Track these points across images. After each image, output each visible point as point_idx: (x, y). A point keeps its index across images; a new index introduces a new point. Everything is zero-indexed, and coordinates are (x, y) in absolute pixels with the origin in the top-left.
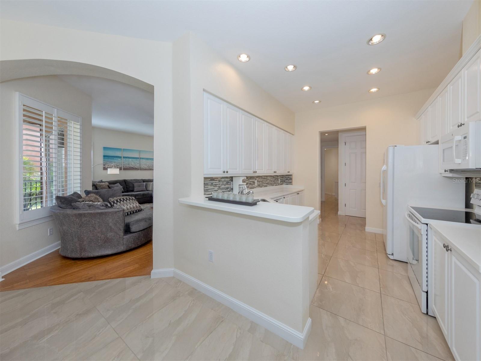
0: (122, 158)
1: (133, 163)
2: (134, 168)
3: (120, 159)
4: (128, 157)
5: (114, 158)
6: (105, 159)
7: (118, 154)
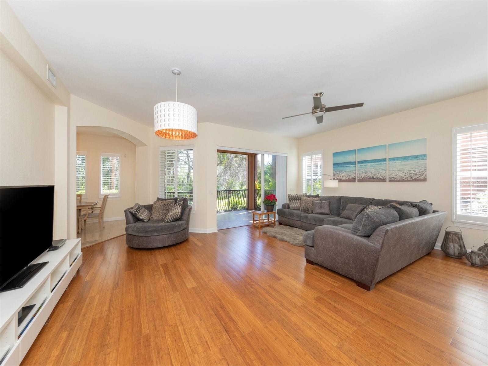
5: (345, 166)
7: (350, 158)
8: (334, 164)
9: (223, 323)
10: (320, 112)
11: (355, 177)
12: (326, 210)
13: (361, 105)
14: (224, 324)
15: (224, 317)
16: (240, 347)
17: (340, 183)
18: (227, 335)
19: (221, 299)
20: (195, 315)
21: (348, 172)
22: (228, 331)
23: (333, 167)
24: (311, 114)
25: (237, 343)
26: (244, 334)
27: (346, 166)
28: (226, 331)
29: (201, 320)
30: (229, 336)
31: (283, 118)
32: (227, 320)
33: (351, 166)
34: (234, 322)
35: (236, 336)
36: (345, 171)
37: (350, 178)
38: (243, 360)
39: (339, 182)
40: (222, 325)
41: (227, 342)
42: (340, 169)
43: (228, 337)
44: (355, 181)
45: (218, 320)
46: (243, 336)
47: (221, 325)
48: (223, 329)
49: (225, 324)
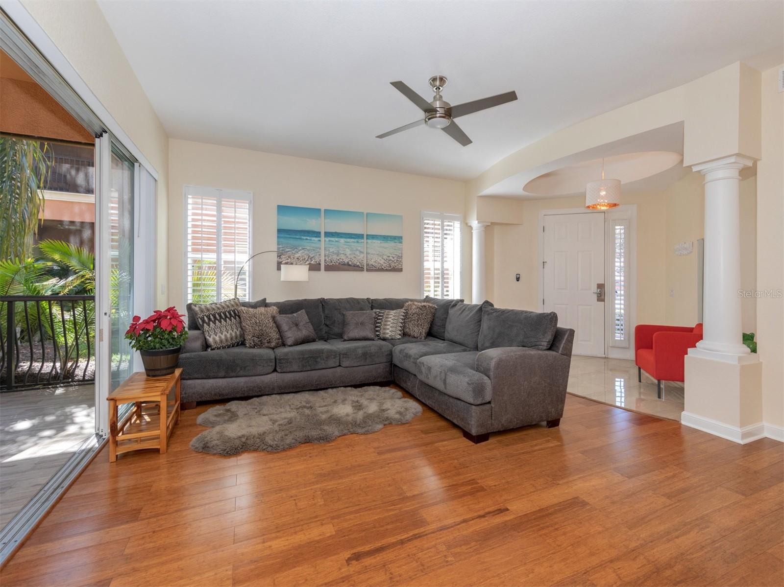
0: (323, 234)
1: (347, 250)
2: (349, 265)
3: (316, 239)
4: (336, 233)
5: (303, 237)
6: (282, 240)
7: (311, 224)
11: (320, 260)
21: (308, 250)
23: (278, 237)
27: (305, 238)
33: (315, 239)
37: (312, 262)
42: (293, 242)
44: (319, 270)
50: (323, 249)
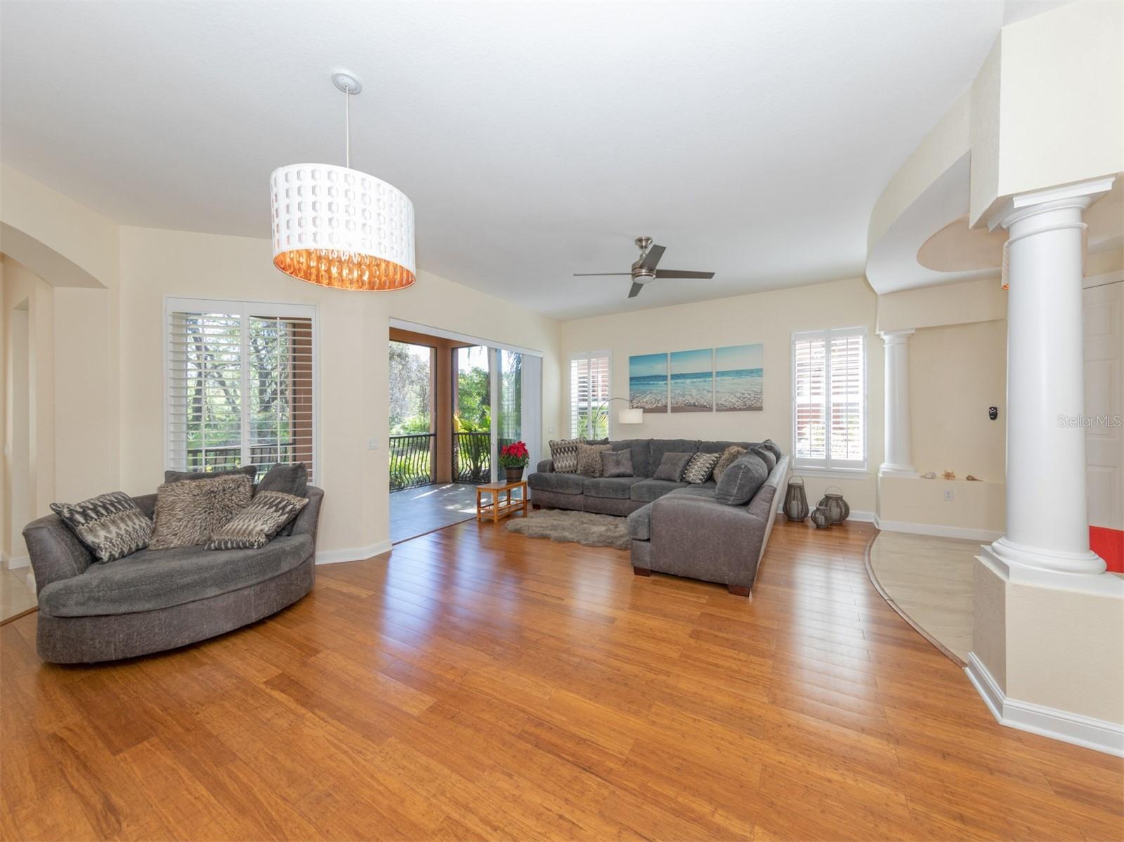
0: (669, 378)
1: (694, 390)
2: (695, 406)
3: (663, 383)
4: (682, 374)
7: (659, 369)
8: (631, 379)
9: (567, 757)
10: (645, 275)
11: (667, 403)
12: (626, 468)
13: (709, 275)
14: (571, 759)
15: (559, 742)
16: (636, 787)
17: (645, 414)
18: (593, 776)
19: (524, 706)
20: (486, 773)
21: (656, 394)
22: (590, 768)
23: (630, 385)
24: (631, 276)
25: (625, 782)
26: (624, 758)
27: (652, 382)
28: (584, 769)
29: (511, 776)
30: (600, 777)
31: (575, 275)
32: (570, 745)
33: (660, 382)
34: (588, 744)
35: (611, 769)
36: (651, 393)
37: (659, 405)
38: (659, 810)
39: (644, 412)
40: (568, 761)
41: (606, 792)
42: (642, 387)
43: (599, 779)
44: (666, 412)
45: (549, 755)
46: (626, 762)
47: (566, 762)
48: (575, 768)
49: (573, 755)
50: (669, 392)
